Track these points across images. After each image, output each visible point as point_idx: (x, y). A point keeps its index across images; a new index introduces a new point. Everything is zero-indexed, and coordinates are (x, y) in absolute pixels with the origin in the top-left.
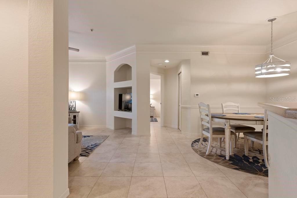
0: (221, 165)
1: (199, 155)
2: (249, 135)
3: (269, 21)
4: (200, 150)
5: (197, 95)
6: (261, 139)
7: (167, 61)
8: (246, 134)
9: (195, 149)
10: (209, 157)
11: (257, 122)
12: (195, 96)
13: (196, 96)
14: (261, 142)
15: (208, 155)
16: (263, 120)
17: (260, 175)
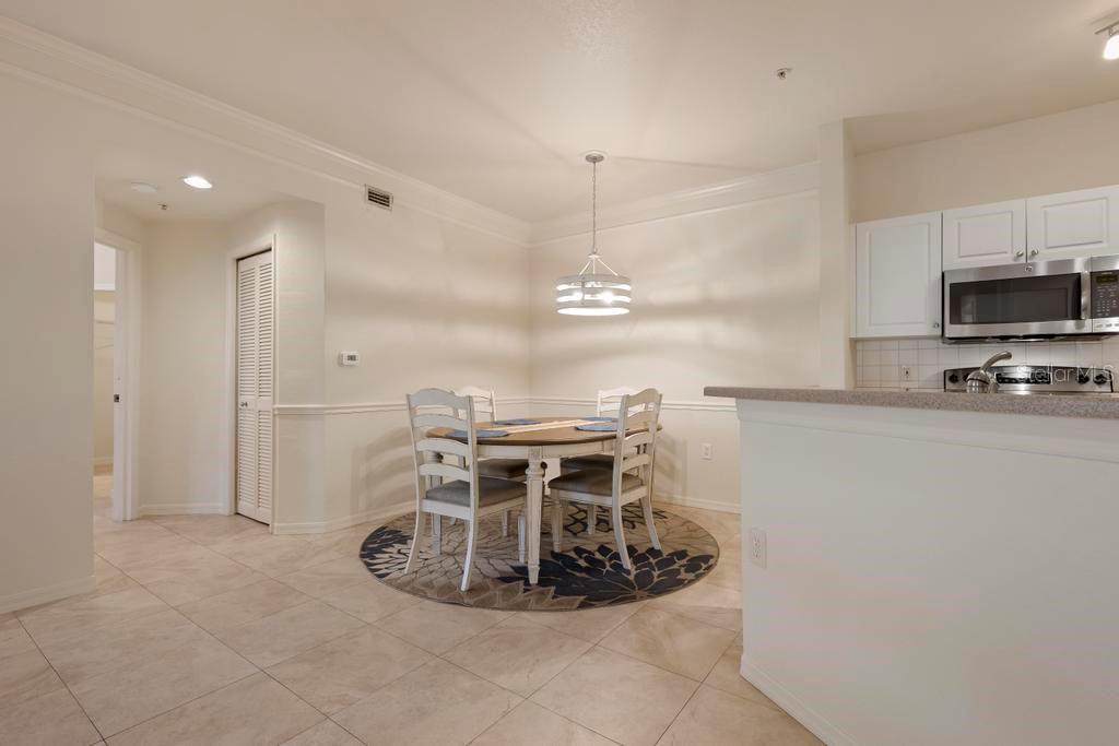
0: (534, 610)
1: (439, 601)
2: (570, 486)
3: (588, 158)
4: (427, 578)
5: (352, 358)
6: (608, 492)
7: (198, 182)
8: (559, 484)
9: (408, 583)
10: (478, 595)
11: (606, 442)
12: (341, 364)
13: (346, 362)
14: (607, 502)
15: (471, 590)
16: (615, 437)
17: (642, 598)
